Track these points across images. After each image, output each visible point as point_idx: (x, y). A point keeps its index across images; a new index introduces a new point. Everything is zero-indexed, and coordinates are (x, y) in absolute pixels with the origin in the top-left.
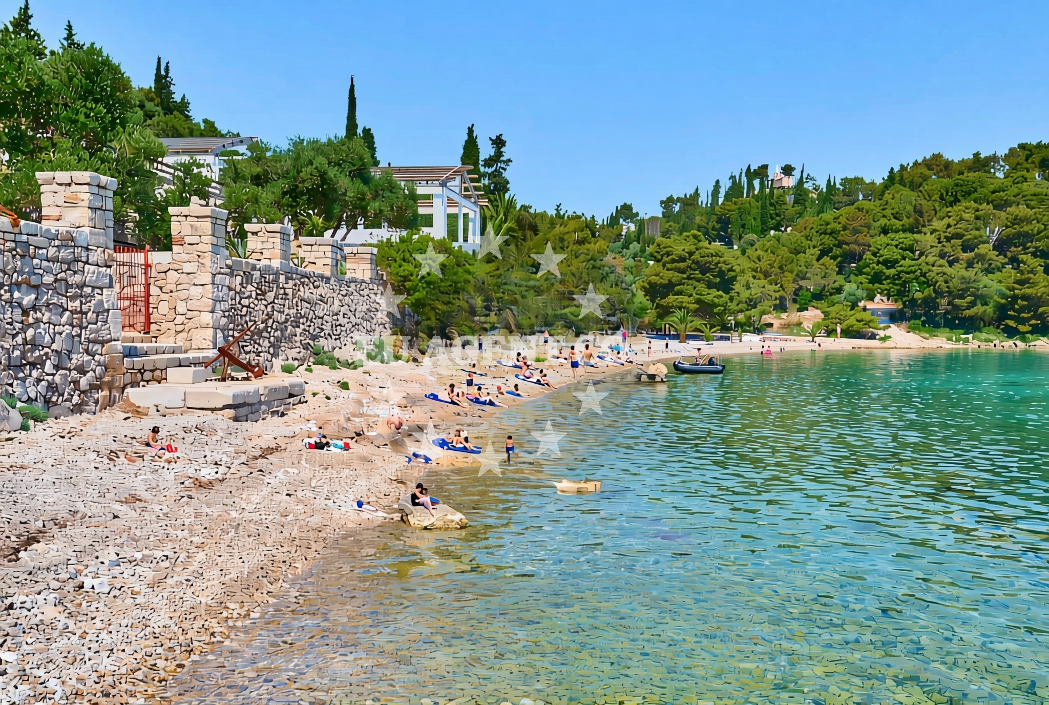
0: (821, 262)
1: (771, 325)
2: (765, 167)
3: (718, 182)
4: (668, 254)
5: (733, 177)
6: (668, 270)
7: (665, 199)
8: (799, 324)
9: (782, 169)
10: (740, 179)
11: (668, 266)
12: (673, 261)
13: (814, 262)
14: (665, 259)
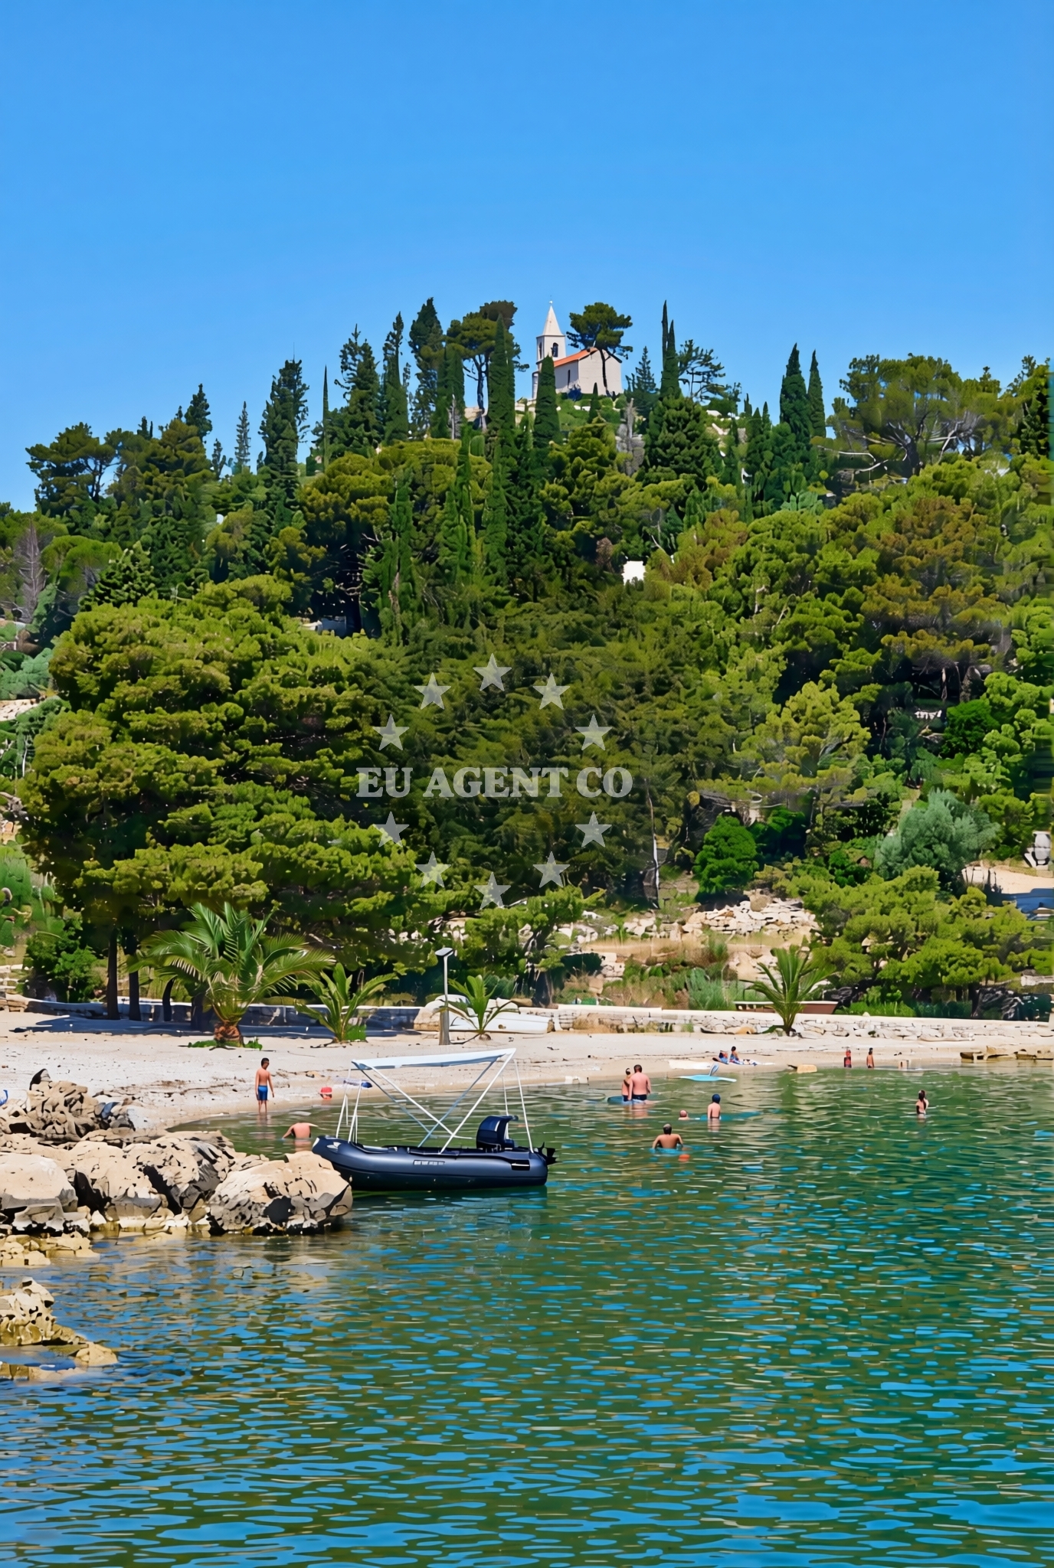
0: (793, 703)
1: (592, 964)
2: (500, 313)
3: (291, 371)
4: (138, 670)
5: (355, 351)
6: (138, 736)
7: (48, 440)
8: (715, 960)
9: (575, 320)
10: (393, 362)
11: (139, 720)
12: (163, 699)
13: (764, 703)
14: (123, 689)
